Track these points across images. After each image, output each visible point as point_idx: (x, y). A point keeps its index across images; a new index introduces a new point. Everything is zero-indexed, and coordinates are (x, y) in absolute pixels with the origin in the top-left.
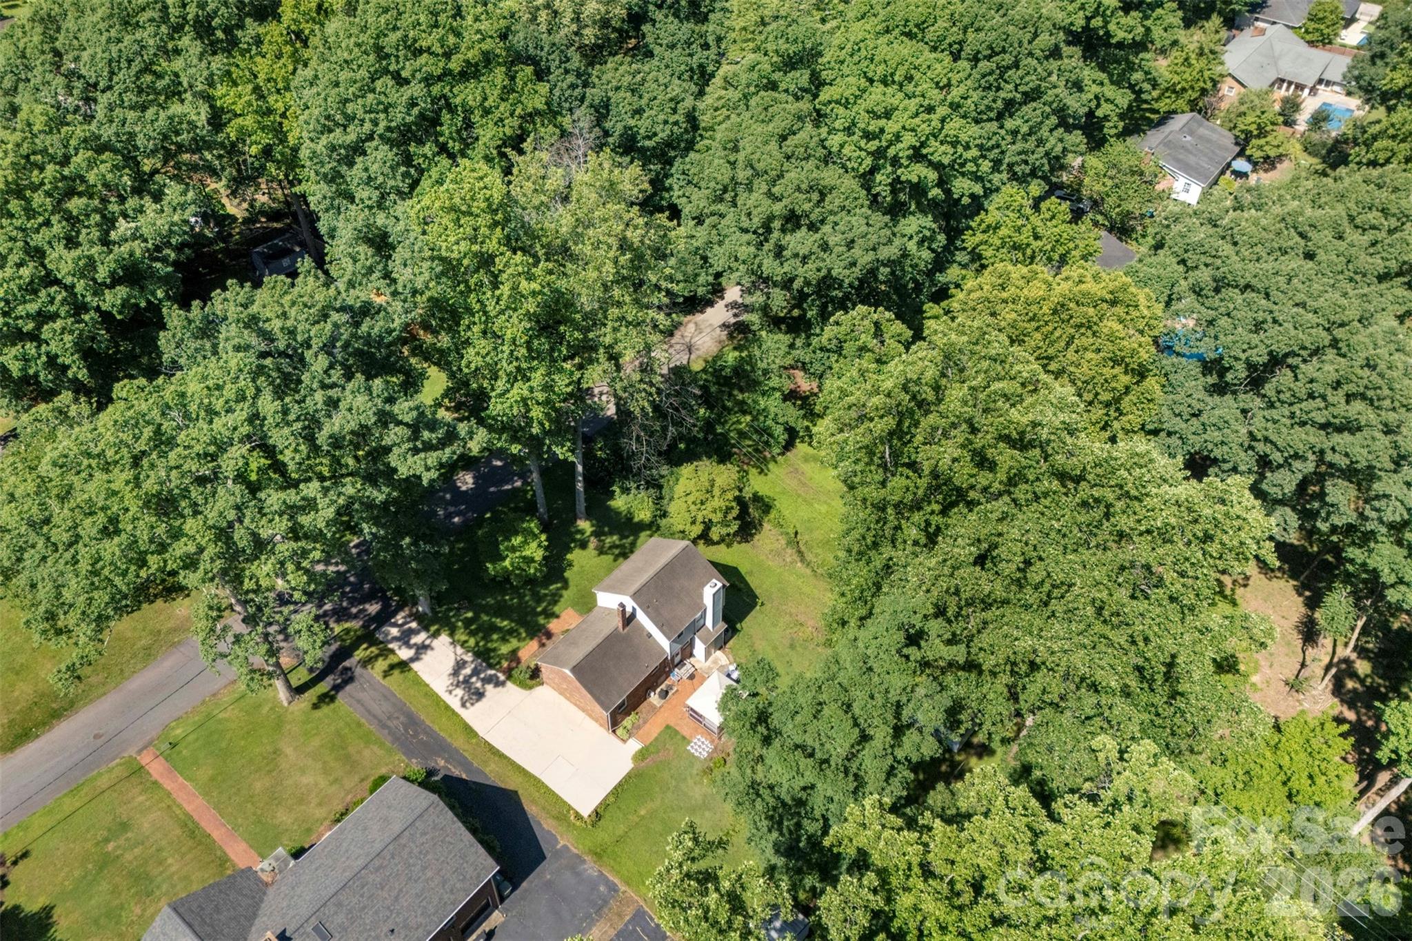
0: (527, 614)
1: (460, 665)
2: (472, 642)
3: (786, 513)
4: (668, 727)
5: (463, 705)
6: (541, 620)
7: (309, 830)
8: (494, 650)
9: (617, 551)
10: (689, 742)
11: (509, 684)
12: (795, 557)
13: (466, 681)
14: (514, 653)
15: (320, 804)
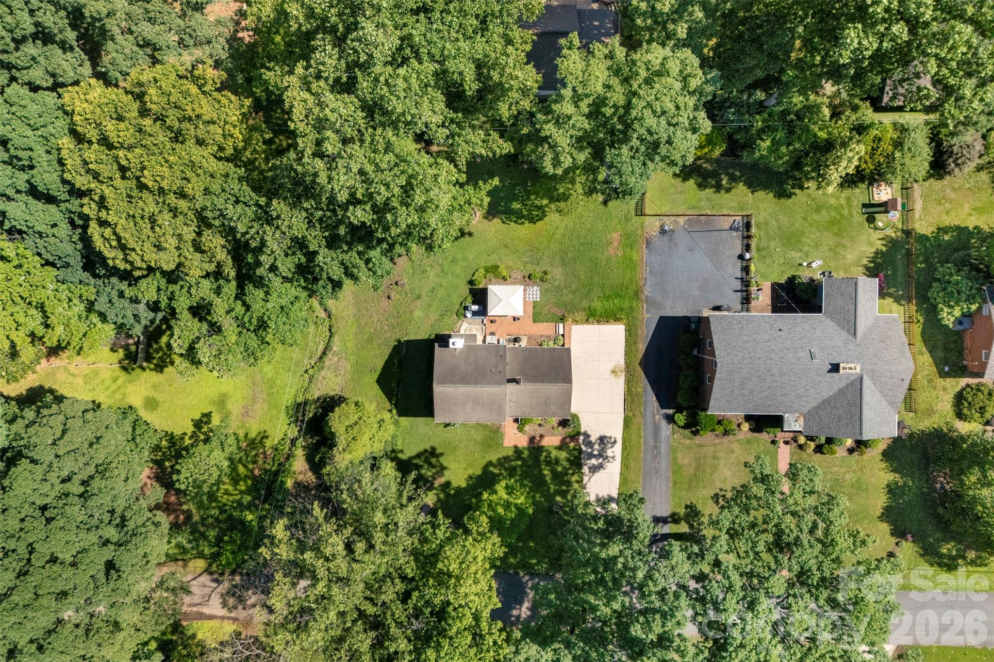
0: (529, 467)
1: (594, 469)
2: (574, 478)
3: (293, 391)
4: (534, 321)
5: (615, 442)
6: (526, 453)
7: (748, 442)
8: (568, 460)
9: (434, 460)
10: (535, 302)
11: (582, 430)
12: (330, 355)
13: (600, 455)
14: (560, 448)
15: (733, 452)
